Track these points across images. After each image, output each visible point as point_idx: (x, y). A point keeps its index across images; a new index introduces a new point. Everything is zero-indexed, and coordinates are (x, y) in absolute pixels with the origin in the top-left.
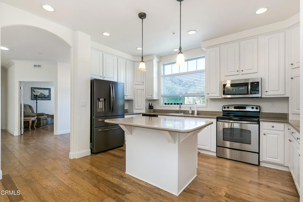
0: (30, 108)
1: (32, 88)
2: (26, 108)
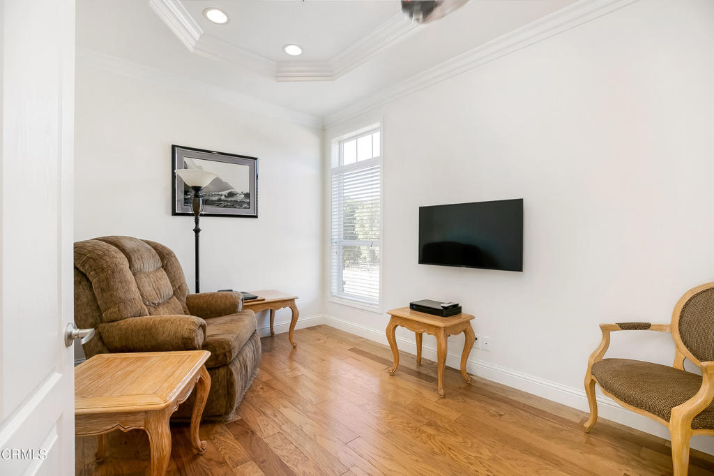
0: (165, 267)
1: (174, 147)
2: (137, 265)
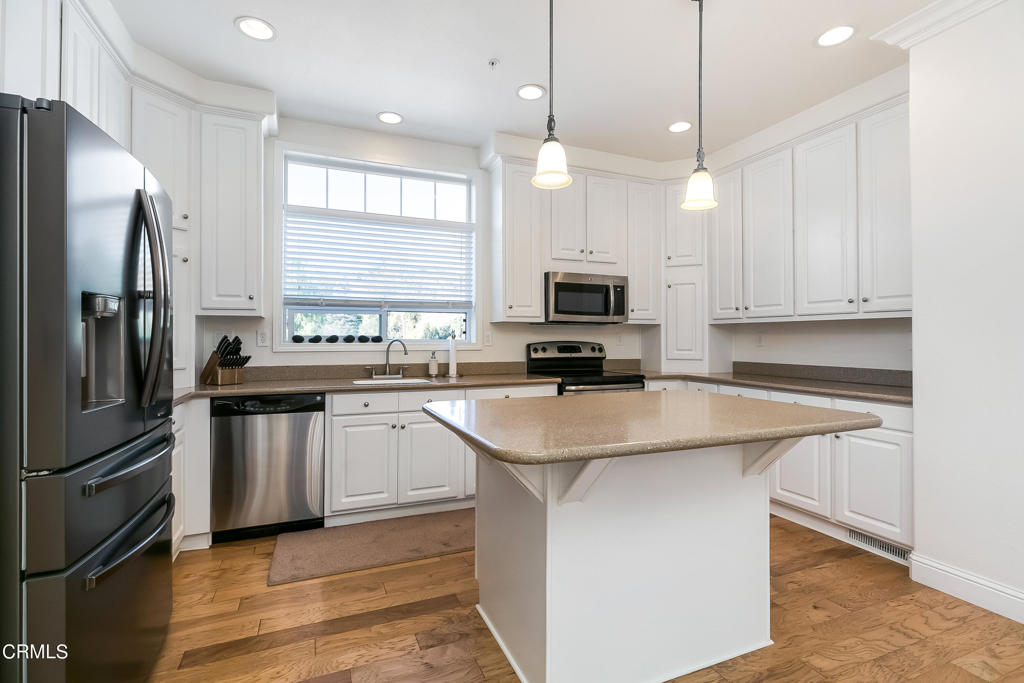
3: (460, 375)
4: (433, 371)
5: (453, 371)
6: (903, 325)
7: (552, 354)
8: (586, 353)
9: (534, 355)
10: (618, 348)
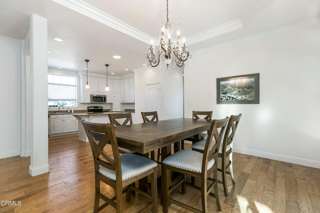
3: (74, 112)
4: (69, 111)
5: (73, 111)
6: (134, 104)
7: (93, 108)
8: (99, 108)
9: (89, 109)
10: (105, 107)
